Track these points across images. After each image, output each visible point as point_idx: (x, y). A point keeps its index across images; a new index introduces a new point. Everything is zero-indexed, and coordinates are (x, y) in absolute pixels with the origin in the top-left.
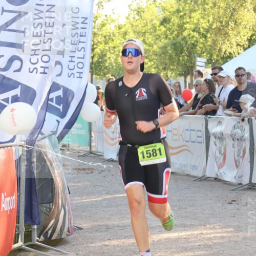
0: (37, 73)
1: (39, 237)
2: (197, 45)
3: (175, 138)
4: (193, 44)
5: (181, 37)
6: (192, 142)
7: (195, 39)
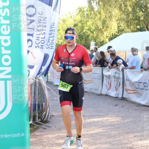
0: (39, 48)
1: (39, 119)
2: (89, 36)
3: (88, 76)
4: (88, 36)
5: (82, 32)
6: (95, 79)
7: (88, 34)
